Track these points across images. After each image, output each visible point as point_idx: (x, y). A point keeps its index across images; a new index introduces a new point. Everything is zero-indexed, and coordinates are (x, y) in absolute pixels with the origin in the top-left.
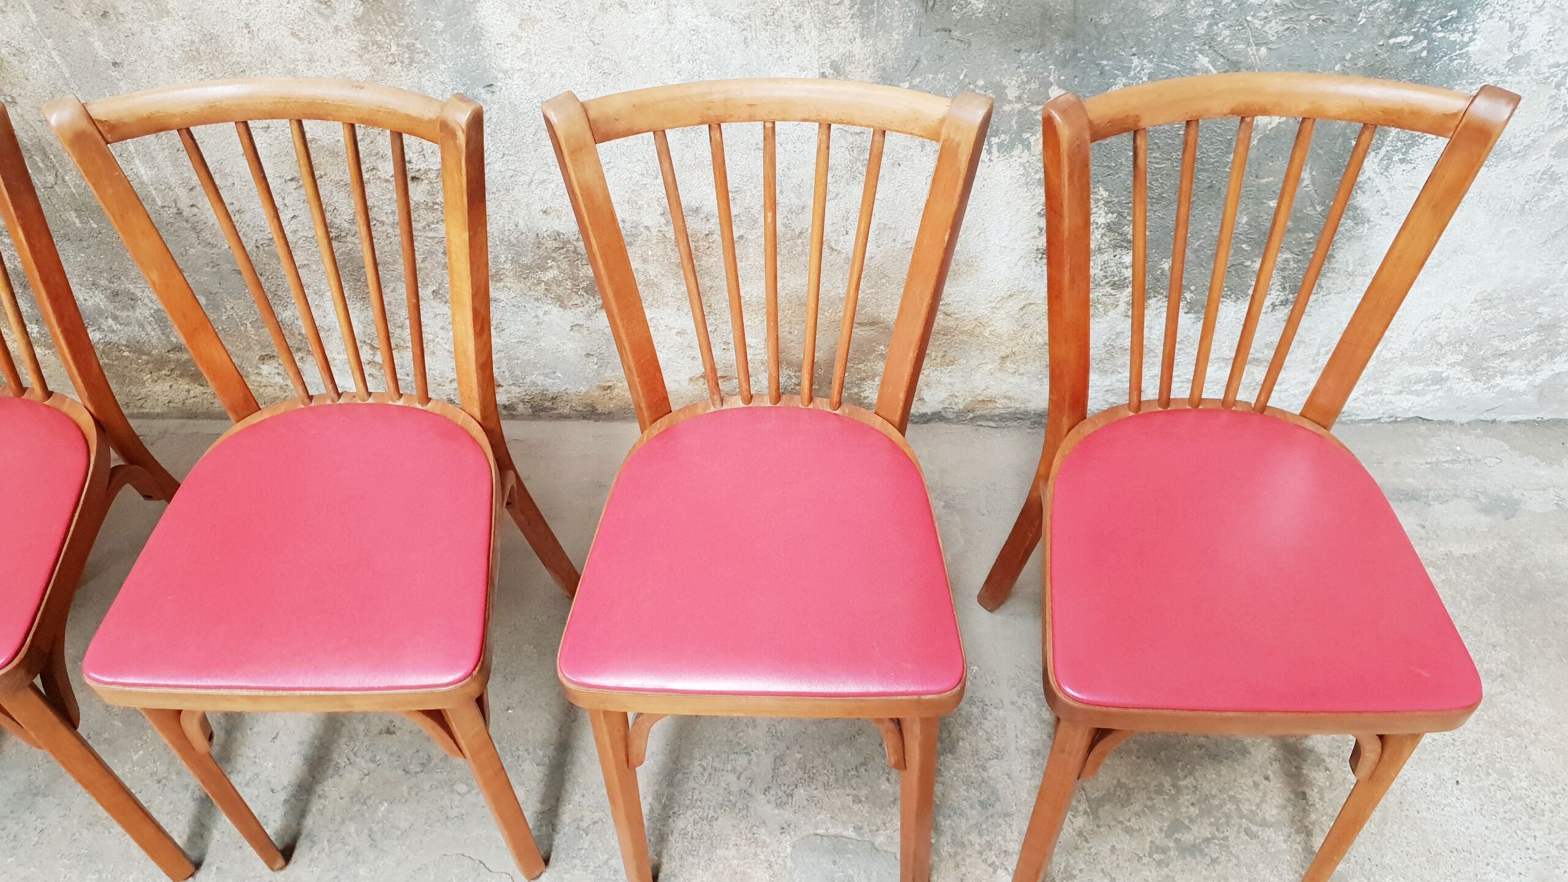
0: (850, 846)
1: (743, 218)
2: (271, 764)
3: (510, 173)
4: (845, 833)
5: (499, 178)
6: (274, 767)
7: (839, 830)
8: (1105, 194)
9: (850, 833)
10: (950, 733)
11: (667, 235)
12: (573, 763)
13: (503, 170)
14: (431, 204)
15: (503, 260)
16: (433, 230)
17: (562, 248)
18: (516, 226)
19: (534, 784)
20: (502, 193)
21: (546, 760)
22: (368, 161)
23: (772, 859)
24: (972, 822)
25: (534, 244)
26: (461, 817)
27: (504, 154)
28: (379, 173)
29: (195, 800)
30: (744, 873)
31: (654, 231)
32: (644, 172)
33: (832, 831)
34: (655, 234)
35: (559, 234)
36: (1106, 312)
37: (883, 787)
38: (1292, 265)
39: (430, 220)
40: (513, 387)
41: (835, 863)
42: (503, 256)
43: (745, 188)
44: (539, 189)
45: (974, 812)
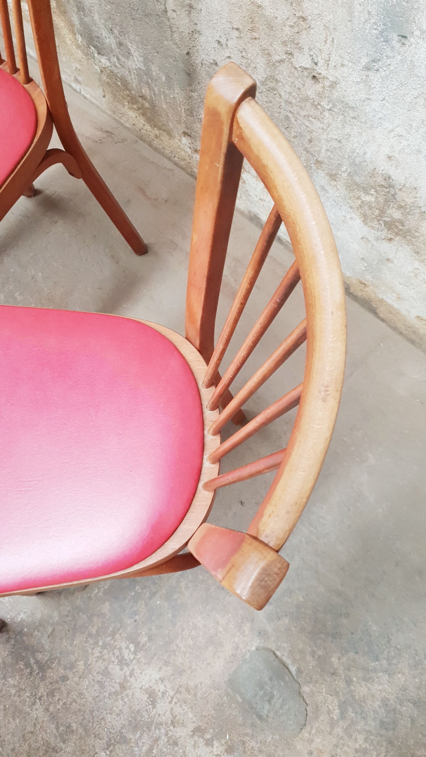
0: (287, 678)
3: (380, 115)
4: (290, 667)
5: (371, 114)
7: (288, 662)
9: (293, 669)
10: (399, 663)
14: (316, 103)
15: (344, 169)
16: (311, 122)
17: (386, 188)
18: (364, 154)
20: (368, 126)
22: (289, 46)
24: (367, 728)
25: (369, 173)
27: (384, 99)
28: (293, 59)
33: (285, 659)
35: (389, 177)
37: (333, 660)
39: (311, 113)
41: (271, 679)
42: (345, 167)
44: (395, 139)
45: (373, 724)
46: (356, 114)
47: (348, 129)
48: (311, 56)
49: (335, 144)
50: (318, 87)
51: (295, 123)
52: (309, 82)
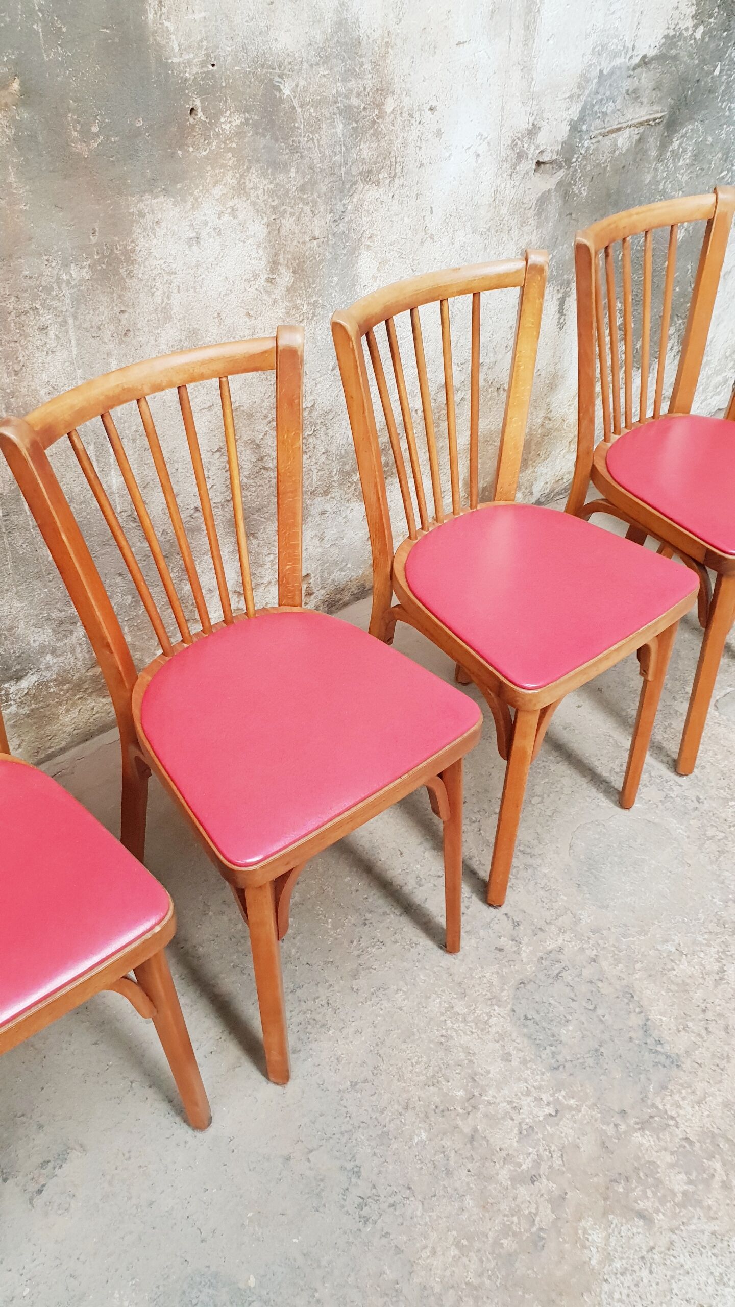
2: (418, 866)
6: (421, 866)
12: (573, 750)
19: (569, 772)
21: (559, 759)
23: (716, 721)
26: (555, 811)
29: (401, 915)
30: (713, 734)
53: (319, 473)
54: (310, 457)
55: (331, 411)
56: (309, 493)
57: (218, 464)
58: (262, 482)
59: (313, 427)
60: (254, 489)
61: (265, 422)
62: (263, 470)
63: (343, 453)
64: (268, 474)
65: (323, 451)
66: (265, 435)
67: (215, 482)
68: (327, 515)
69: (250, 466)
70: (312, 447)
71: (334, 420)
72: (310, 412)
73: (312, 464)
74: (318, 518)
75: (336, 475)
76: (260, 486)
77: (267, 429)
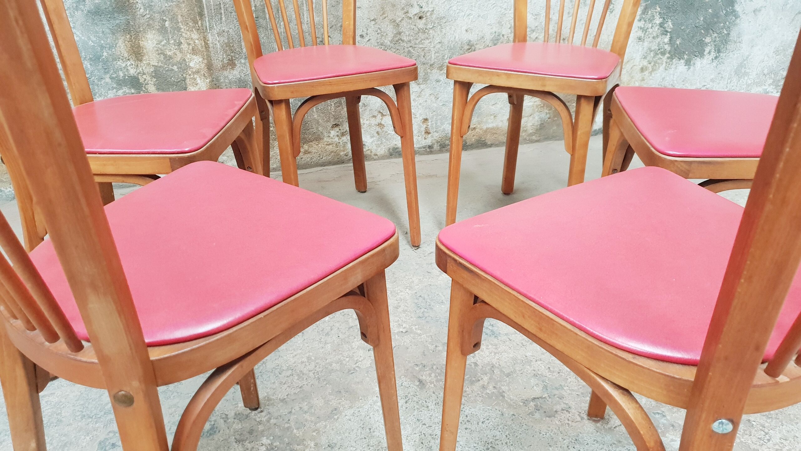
1: (539, 28)
3: (458, 11)
5: (454, 14)
8: (659, 9)
11: (510, 39)
13: (455, 10)
14: (425, 29)
16: (422, 44)
18: (455, 38)
20: (453, 21)
22: (406, 8)
25: (460, 47)
27: (458, 2)
28: (408, 14)
31: (505, 37)
32: (506, 8)
34: (506, 38)
35: (470, 41)
36: (659, 67)
38: (718, 39)
39: (422, 38)
40: (435, 133)
42: (446, 55)
43: (541, 13)
46: (446, 19)
47: (444, 31)
48: (418, 5)
49: (439, 46)
50: (423, 21)
51: (414, 52)
52: (419, 21)
53: (436, 54)
54: (430, 42)
55: (444, 17)
56: (429, 65)
57: (373, 27)
58: (399, 48)
59: (433, 24)
60: (394, 50)
61: (403, 12)
62: (400, 41)
63: (452, 46)
64: (403, 44)
65: (439, 41)
66: (402, 20)
67: (371, 38)
68: (440, 83)
69: (392, 35)
70: (431, 36)
71: (447, 24)
72: (431, 14)
73: (432, 47)
74: (434, 83)
75: (447, 58)
76: (398, 49)
77: (403, 16)
